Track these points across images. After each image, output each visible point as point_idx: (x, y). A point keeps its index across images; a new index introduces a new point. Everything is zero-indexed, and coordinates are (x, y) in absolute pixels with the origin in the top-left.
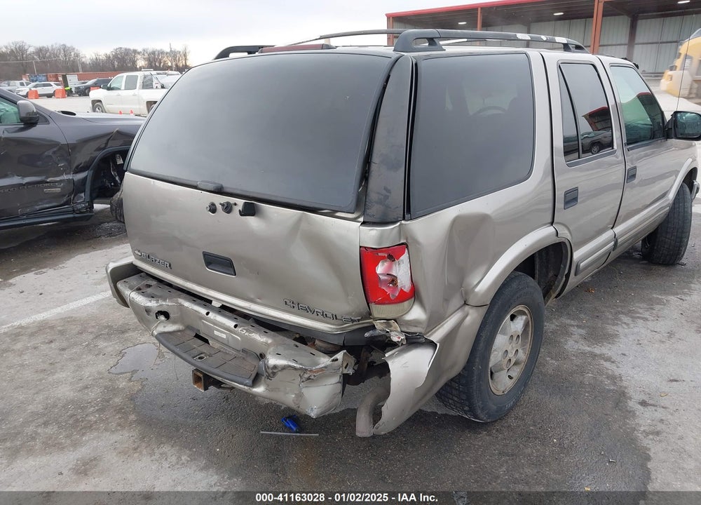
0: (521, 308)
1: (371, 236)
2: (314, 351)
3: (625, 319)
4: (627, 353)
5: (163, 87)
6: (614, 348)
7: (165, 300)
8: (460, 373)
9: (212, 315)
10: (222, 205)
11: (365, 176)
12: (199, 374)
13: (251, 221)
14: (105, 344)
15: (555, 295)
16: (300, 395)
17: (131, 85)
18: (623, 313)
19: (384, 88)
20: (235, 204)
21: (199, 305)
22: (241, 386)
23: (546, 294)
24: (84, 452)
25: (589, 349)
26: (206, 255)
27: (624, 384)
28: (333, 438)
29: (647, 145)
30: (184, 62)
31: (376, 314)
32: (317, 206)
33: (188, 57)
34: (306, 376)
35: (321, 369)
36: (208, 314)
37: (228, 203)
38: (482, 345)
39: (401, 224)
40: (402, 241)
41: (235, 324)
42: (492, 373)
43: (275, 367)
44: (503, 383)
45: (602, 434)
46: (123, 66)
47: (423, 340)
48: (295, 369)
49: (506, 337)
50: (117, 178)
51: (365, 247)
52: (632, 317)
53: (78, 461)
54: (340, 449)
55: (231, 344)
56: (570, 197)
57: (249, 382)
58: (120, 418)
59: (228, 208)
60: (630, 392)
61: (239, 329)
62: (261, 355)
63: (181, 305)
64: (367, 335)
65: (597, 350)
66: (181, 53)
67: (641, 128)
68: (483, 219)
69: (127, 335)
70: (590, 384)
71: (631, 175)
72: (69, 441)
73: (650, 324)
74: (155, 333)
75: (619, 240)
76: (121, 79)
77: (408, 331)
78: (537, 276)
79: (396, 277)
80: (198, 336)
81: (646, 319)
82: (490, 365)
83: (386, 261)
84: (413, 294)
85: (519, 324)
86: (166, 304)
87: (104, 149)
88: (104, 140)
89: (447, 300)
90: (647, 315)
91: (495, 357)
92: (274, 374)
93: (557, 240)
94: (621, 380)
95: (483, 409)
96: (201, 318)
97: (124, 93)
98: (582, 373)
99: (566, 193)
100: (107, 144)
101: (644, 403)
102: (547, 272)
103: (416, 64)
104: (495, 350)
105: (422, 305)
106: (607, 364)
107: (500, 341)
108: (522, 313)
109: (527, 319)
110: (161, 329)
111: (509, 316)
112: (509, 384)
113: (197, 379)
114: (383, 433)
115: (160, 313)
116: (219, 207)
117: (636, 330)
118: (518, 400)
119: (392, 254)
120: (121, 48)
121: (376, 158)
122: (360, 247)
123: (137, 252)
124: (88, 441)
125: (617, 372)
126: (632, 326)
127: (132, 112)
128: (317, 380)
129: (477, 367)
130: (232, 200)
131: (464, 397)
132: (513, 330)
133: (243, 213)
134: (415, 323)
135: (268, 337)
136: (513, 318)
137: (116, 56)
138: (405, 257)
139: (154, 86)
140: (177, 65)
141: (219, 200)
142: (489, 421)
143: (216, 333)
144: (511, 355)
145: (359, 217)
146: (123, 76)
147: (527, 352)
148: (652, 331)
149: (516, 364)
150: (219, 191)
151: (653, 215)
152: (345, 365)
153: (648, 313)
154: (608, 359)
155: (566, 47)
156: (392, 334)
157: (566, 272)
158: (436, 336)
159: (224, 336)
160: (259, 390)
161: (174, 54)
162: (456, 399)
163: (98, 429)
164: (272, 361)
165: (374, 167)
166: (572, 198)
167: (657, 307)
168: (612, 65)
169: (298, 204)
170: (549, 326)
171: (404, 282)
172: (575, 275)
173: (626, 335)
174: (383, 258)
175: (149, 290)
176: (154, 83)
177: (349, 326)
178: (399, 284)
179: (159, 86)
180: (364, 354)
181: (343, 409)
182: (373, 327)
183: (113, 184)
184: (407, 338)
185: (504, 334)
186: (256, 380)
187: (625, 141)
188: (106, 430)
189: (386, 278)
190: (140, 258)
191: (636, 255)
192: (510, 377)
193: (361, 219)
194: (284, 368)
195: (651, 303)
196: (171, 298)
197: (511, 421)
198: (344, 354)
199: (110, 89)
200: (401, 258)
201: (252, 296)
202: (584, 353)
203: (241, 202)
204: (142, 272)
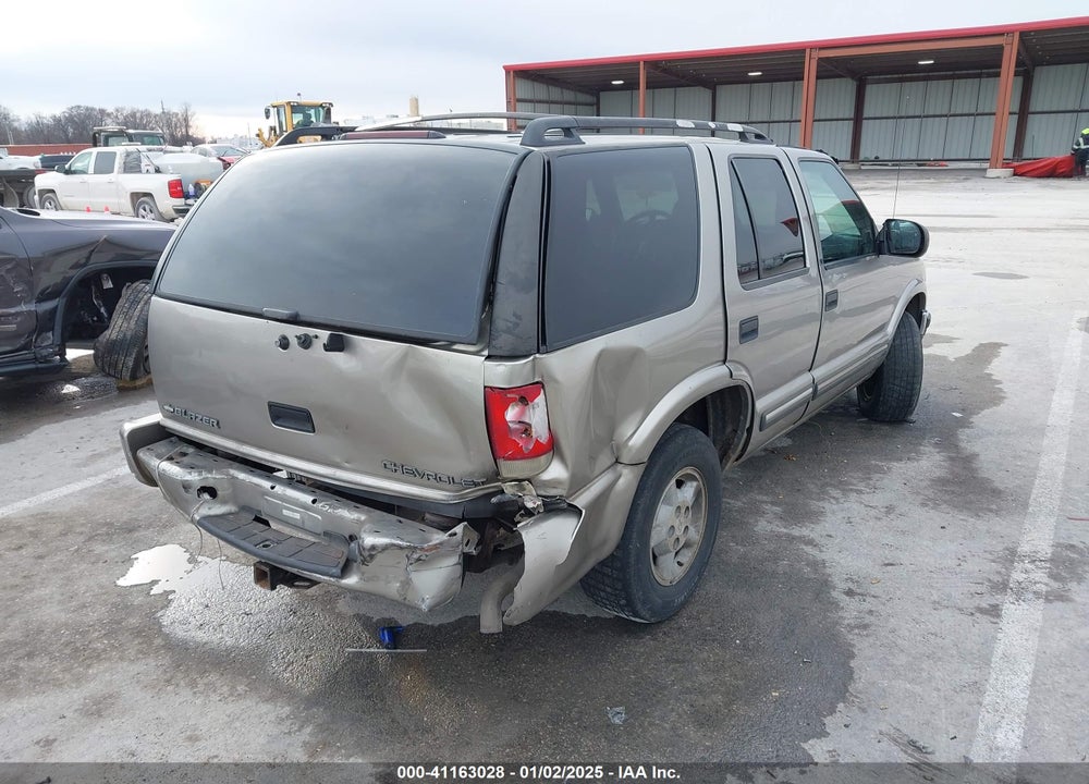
0: (689, 470)
1: (500, 373)
2: (423, 527)
3: (835, 493)
4: (832, 533)
5: (158, 171)
6: (818, 528)
7: (210, 472)
8: (612, 555)
9: (279, 489)
10: (299, 338)
11: (489, 299)
12: (263, 568)
13: (338, 358)
14: (105, 548)
15: (734, 457)
16: (407, 583)
17: (104, 166)
18: (831, 485)
19: (510, 191)
20: (316, 337)
21: (260, 476)
22: (325, 578)
23: (723, 456)
24: (93, 688)
25: (785, 531)
26: (271, 406)
27: (828, 571)
28: (447, 653)
29: (852, 262)
30: (184, 130)
31: (505, 473)
32: (430, 337)
33: (191, 123)
34: (416, 556)
35: (436, 547)
36: (273, 488)
37: (306, 335)
38: (639, 516)
39: (535, 358)
40: (536, 380)
41: (312, 498)
42: (655, 557)
43: (373, 547)
44: (670, 570)
45: (797, 631)
46: (81, 134)
47: (565, 506)
48: (401, 548)
49: (671, 508)
50: (102, 310)
51: (491, 388)
52: (843, 490)
53: (85, 699)
54: (456, 666)
55: (308, 525)
56: (747, 328)
57: (337, 571)
58: (140, 644)
59: (306, 342)
60: (836, 580)
61: (319, 505)
62: (351, 537)
63: (233, 477)
64: (494, 500)
65: (796, 532)
66: (180, 116)
67: (846, 241)
68: (634, 354)
69: (136, 534)
70: (785, 573)
71: (831, 301)
72: (68, 676)
73: (865, 497)
74: (197, 517)
75: (819, 387)
76: (88, 157)
77: (544, 494)
78: (711, 433)
79: (530, 425)
80: (258, 519)
81: (859, 492)
82: (652, 544)
83: (517, 405)
84: (551, 447)
85: (689, 491)
86: (213, 477)
87: (84, 265)
88: (85, 253)
89: (593, 458)
90: (861, 486)
91: (658, 536)
92: (372, 557)
93: (732, 383)
94: (825, 567)
95: (644, 603)
96: (264, 493)
97: (92, 179)
98: (776, 560)
99: (742, 323)
100: (88, 258)
101: (850, 593)
102: (724, 427)
103: (549, 163)
104: (658, 526)
105: (563, 460)
106: (808, 549)
107: (664, 514)
108: (692, 478)
109: (698, 486)
110: (205, 511)
111: (673, 481)
112: (679, 572)
113: (260, 577)
114: (516, 623)
115: (203, 489)
116: (294, 342)
117: (845, 505)
118: (691, 595)
119: (525, 396)
120: (79, 107)
121: (502, 278)
122: (485, 387)
123: (166, 407)
124: (96, 675)
125: (820, 557)
126: (842, 501)
127: (107, 209)
128: (429, 560)
129: (634, 545)
130: (312, 331)
131: (619, 586)
132: (680, 500)
133: (328, 348)
134: (554, 483)
135: (359, 512)
136: (680, 484)
137: (70, 119)
138: (540, 399)
139: (144, 168)
140: (172, 135)
141: (293, 332)
142: (653, 620)
143: (285, 512)
144: (679, 532)
145: (482, 350)
146: (91, 153)
147: (702, 531)
148: (866, 506)
149: (687, 545)
150: (294, 320)
151: (865, 355)
152: (465, 542)
153: (863, 484)
154: (810, 542)
155: (743, 136)
156: (526, 498)
157: (747, 426)
158: (581, 501)
159: (297, 516)
160: (352, 580)
161: (167, 118)
162: (609, 590)
163: (109, 659)
164: (369, 540)
165: (500, 289)
166: (749, 331)
167: (876, 476)
168: (801, 160)
169: (403, 334)
170: (733, 503)
171: (540, 431)
172: (761, 430)
173: (833, 512)
174: (513, 400)
175: (185, 459)
176: (143, 165)
177: (472, 493)
178: (534, 434)
179: (152, 169)
180: (489, 531)
181: (460, 616)
182: (502, 492)
183: (95, 319)
184: (545, 504)
185: (669, 504)
186: (345, 570)
187: (821, 257)
188: (121, 659)
189: (517, 426)
190: (172, 416)
191: (853, 410)
192: (680, 564)
193: (486, 353)
194: (386, 548)
195: (868, 472)
196: (218, 469)
197: (683, 621)
198: (465, 526)
199: (68, 172)
200: (536, 400)
201: (338, 460)
202: (779, 536)
203: (324, 335)
204: (173, 435)
